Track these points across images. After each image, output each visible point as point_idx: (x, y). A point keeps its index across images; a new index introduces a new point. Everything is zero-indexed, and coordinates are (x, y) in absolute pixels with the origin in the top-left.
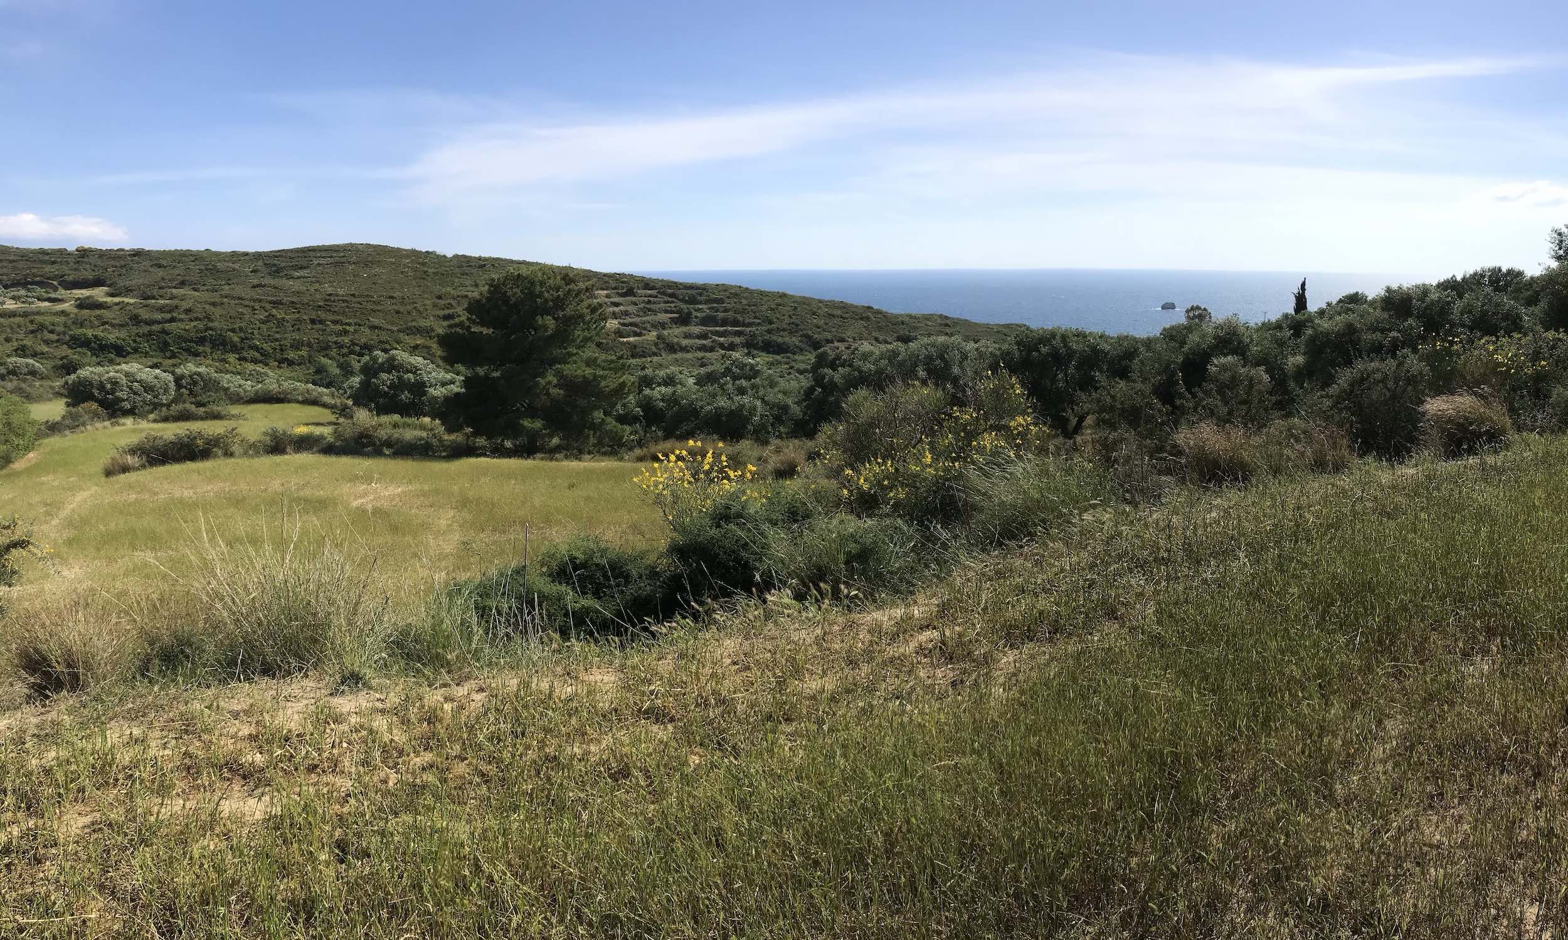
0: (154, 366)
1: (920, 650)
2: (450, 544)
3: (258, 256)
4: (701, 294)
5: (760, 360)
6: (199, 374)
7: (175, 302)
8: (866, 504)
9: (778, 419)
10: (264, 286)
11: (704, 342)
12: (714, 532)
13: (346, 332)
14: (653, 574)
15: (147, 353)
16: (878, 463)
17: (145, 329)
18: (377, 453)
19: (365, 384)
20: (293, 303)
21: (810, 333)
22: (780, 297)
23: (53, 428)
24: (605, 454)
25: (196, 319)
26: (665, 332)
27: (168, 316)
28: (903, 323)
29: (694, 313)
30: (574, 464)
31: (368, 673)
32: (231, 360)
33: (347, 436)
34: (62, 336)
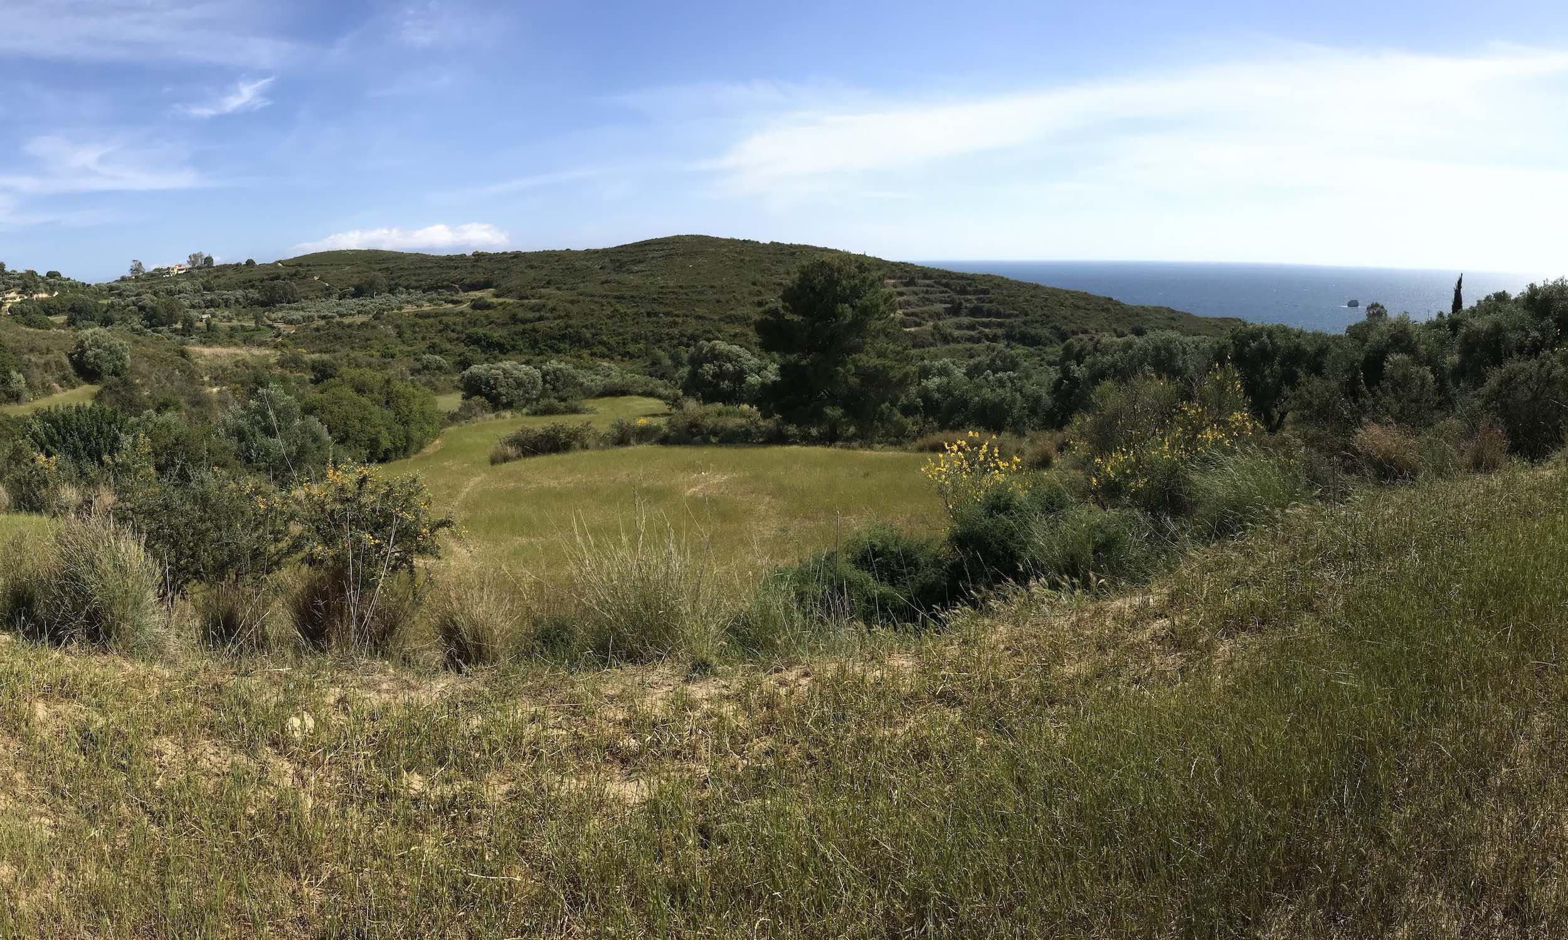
0: (527, 363)
1: (1154, 637)
2: (769, 529)
3: (605, 252)
4: (970, 285)
5: (1020, 350)
6: (560, 370)
7: (543, 301)
8: (1111, 492)
9: (1033, 411)
10: (610, 282)
11: (972, 333)
12: (987, 521)
13: (675, 324)
14: (938, 563)
15: (521, 350)
16: (1123, 452)
17: (520, 327)
18: (706, 442)
19: (694, 374)
20: (632, 297)
21: (1058, 324)
22: (1034, 288)
23: (453, 418)
24: (892, 444)
25: (560, 317)
26: (940, 323)
27: (537, 315)
28: (1137, 315)
29: (964, 304)
30: (868, 453)
31: (714, 660)
32: (585, 355)
33: (679, 426)
34: (460, 335)
